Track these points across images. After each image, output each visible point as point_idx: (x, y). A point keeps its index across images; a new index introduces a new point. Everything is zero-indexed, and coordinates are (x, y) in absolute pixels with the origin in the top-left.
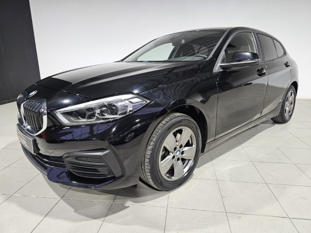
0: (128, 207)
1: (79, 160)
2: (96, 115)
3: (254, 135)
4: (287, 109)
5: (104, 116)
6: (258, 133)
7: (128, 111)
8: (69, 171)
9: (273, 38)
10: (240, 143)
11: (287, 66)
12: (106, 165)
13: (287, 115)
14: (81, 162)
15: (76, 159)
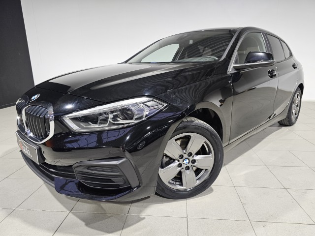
0: (144, 218)
1: (90, 170)
2: (109, 120)
3: (263, 139)
4: (294, 111)
5: (118, 121)
6: (267, 136)
7: (144, 116)
8: (80, 181)
9: (280, 40)
10: (250, 147)
11: (295, 68)
12: (122, 174)
13: (293, 117)
14: (93, 172)
15: (88, 169)
